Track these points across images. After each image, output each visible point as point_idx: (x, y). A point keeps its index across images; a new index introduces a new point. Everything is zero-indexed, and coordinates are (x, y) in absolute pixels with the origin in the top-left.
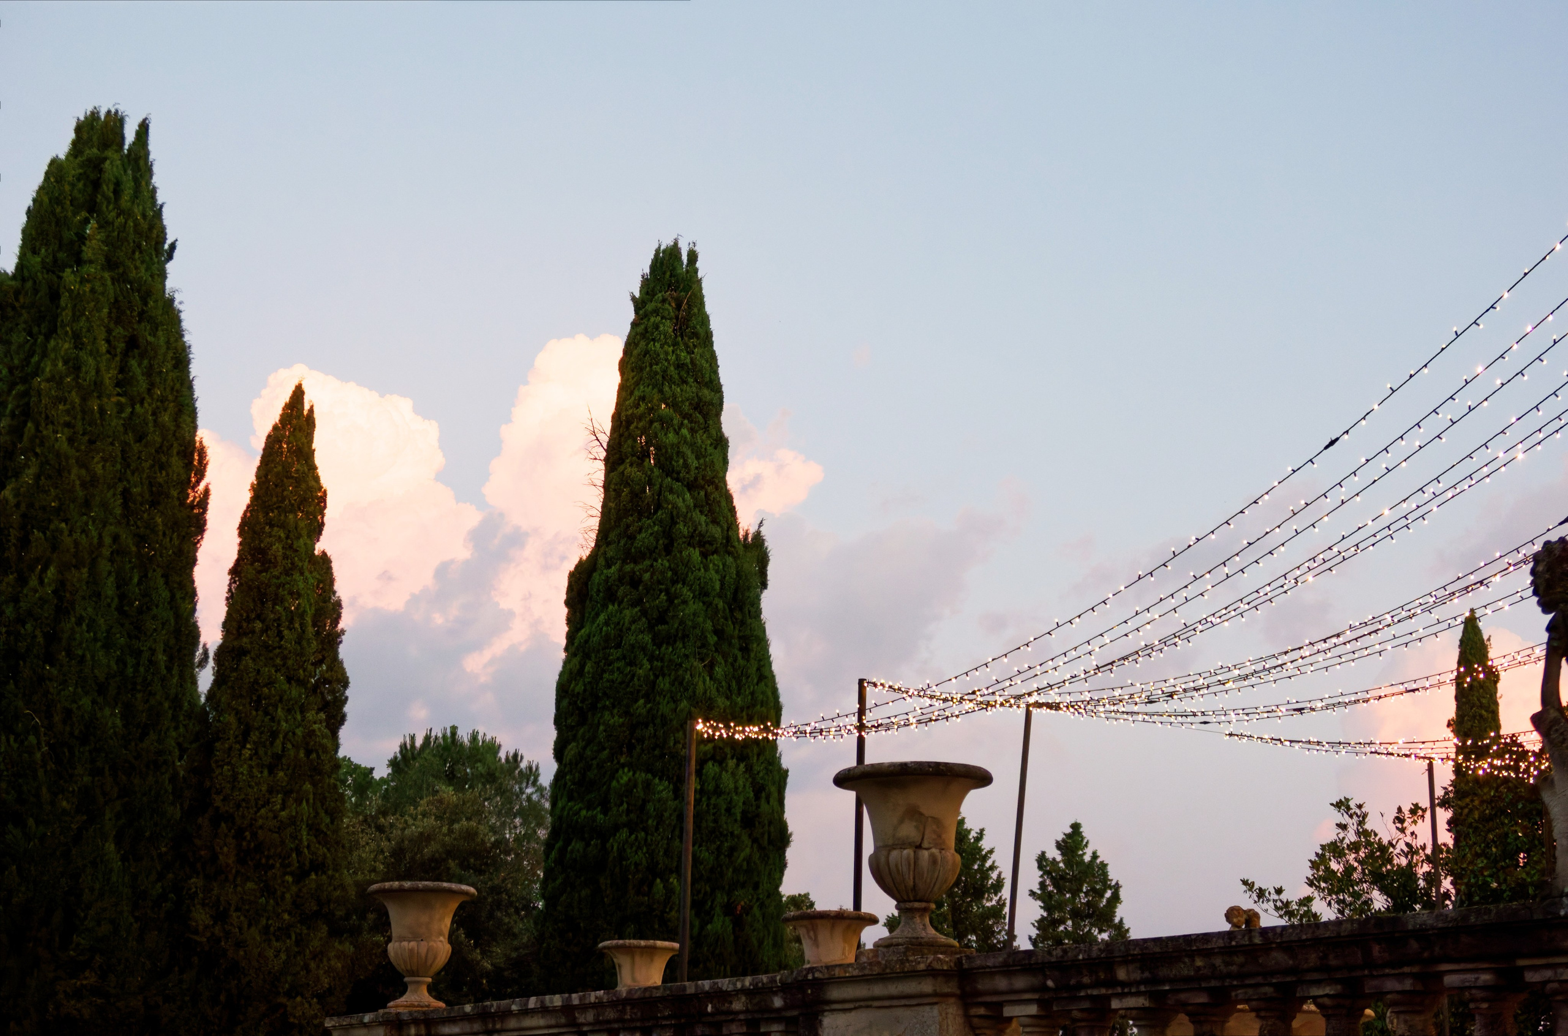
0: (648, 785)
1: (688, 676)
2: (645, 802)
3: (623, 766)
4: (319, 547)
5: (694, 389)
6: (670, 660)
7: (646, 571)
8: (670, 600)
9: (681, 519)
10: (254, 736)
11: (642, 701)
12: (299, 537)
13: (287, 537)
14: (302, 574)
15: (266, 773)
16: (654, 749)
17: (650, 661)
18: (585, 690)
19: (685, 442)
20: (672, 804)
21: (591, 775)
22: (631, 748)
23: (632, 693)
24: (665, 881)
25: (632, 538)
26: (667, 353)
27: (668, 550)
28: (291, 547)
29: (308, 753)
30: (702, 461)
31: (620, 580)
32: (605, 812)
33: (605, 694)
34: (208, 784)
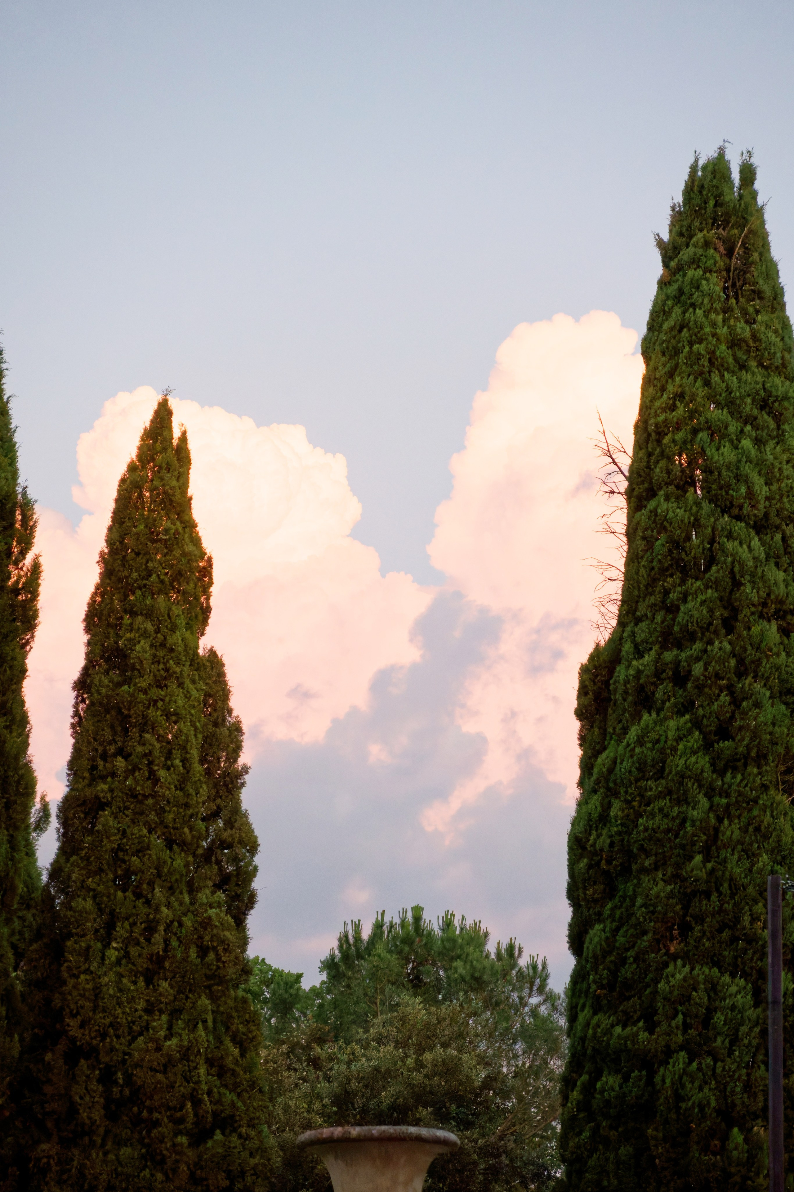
0: (713, 988)
1: (767, 819)
2: (710, 1011)
3: (674, 957)
4: (205, 644)
5: (759, 378)
6: (740, 794)
7: (698, 659)
8: (736, 703)
9: (747, 577)
10: (121, 930)
11: (698, 858)
12: (174, 629)
13: (157, 631)
14: (181, 685)
15: (141, 982)
16: (720, 931)
17: (709, 796)
18: (612, 845)
19: (749, 460)
20: (751, 1013)
21: (628, 971)
22: (685, 929)
23: (683, 847)
24: (747, 1131)
25: (673, 610)
26: (714, 325)
27: (729, 625)
28: (163, 645)
29: (203, 951)
30: (775, 487)
31: (658, 674)
32: (651, 1029)
33: (642, 848)
34: (57, 1002)
